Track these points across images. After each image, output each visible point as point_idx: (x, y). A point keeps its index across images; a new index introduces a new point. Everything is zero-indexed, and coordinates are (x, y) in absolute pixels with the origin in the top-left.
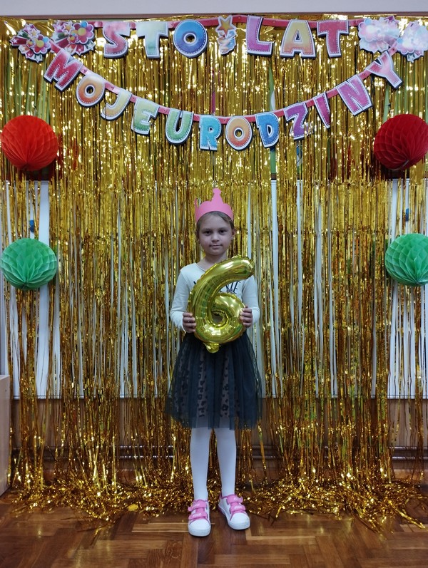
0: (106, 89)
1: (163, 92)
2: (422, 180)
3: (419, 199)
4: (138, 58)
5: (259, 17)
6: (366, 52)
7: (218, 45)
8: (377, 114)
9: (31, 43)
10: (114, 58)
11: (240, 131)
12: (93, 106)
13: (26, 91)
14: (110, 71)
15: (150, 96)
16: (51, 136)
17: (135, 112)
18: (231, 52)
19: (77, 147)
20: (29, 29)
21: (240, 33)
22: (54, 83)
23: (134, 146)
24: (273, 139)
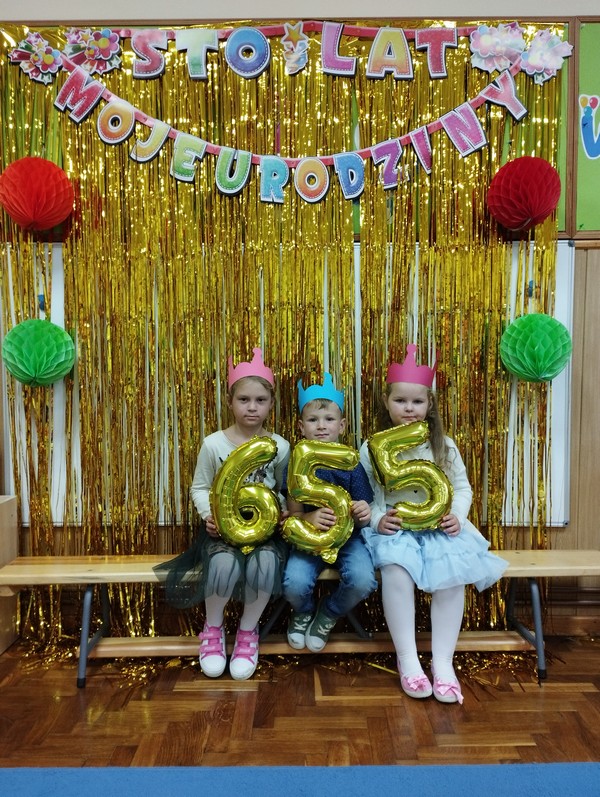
0: (136, 121)
1: (212, 125)
2: (550, 244)
3: (547, 269)
4: (179, 79)
5: (338, 25)
6: (481, 71)
7: (284, 62)
8: (494, 156)
9: (36, 58)
10: (146, 79)
11: (313, 177)
12: (120, 144)
13: (32, 124)
14: (142, 97)
15: (195, 130)
16: (64, 185)
17: (175, 152)
18: (301, 71)
19: (100, 198)
20: (33, 39)
21: (313, 45)
22: (68, 112)
23: (175, 197)
24: (357, 188)
